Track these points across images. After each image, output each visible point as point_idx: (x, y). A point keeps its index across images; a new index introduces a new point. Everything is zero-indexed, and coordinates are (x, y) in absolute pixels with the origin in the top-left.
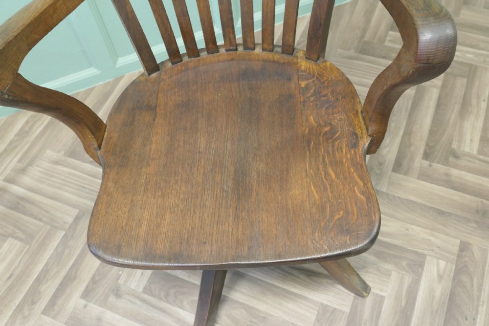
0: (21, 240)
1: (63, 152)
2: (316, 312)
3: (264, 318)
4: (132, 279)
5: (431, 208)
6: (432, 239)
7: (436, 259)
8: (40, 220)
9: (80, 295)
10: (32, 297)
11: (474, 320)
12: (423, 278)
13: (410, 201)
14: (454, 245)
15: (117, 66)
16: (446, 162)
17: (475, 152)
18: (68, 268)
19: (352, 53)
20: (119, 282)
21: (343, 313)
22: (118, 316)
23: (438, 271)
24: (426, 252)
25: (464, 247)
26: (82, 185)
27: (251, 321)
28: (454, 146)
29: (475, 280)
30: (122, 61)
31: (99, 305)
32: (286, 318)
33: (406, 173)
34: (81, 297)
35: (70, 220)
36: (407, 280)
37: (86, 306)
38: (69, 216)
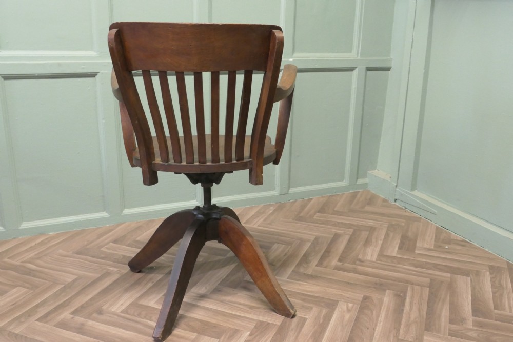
0: (28, 288)
1: (71, 252)
2: (255, 324)
3: (215, 326)
4: (113, 307)
5: (343, 281)
6: (343, 294)
7: (345, 303)
8: (46, 280)
10: (29, 314)
11: (374, 329)
12: (336, 311)
14: (359, 296)
15: (122, 214)
16: (354, 263)
17: (374, 259)
18: (62, 301)
19: (291, 220)
20: (103, 308)
21: (276, 325)
22: (98, 323)
23: (347, 308)
24: (339, 300)
25: (366, 298)
27: (204, 327)
28: (360, 257)
29: (374, 312)
30: (127, 211)
31: (84, 318)
32: (232, 327)
33: (326, 267)
34: (70, 314)
35: (70, 280)
36: (324, 311)
37: (72, 318)
38: (70, 279)
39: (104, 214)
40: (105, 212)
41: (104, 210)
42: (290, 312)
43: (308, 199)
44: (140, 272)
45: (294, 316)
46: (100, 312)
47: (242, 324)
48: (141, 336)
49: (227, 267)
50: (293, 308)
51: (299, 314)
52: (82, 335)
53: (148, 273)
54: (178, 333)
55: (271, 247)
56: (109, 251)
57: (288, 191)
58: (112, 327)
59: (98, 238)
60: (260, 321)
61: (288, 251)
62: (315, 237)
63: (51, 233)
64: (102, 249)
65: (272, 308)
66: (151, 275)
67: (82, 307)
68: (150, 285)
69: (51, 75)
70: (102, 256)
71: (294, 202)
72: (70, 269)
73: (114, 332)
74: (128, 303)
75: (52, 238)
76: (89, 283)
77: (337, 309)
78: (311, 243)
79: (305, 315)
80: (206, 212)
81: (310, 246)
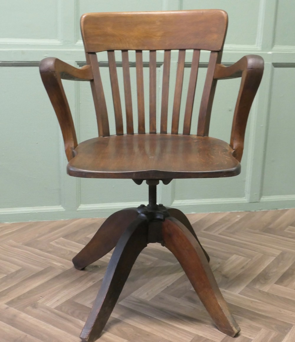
1: (21, 243)
2: (192, 339)
3: (148, 335)
4: (48, 302)
9: (5, 303)
12: (288, 335)
13: (286, 298)
15: (78, 210)
20: (38, 301)
22: (30, 317)
24: (293, 324)
26: (30, 258)
27: (136, 335)
30: (83, 207)
31: (18, 310)
32: (166, 338)
33: (286, 286)
34: (5, 304)
35: (13, 271)
36: (274, 334)
37: (7, 308)
38: (13, 269)
39: (60, 208)
40: (60, 206)
41: (60, 204)
42: (233, 330)
43: (283, 210)
44: (83, 269)
45: (237, 335)
46: (35, 306)
47: (179, 336)
48: (69, 335)
49: (175, 274)
50: (237, 326)
51: (244, 334)
52: (13, 326)
53: (91, 271)
54: (108, 337)
55: (229, 258)
56: (57, 246)
57: (260, 199)
58: (43, 323)
59: (50, 232)
60: (198, 336)
61: (247, 264)
62: (281, 251)
63: (6, 223)
64: (51, 243)
65: (215, 324)
66: (94, 275)
67: (19, 298)
68: (91, 284)
69: (15, 64)
70: (50, 249)
71: (266, 212)
72: (16, 260)
73: (44, 327)
74: (64, 300)
75: (7, 228)
76: (31, 275)
77: (289, 333)
78: (275, 258)
79: (250, 336)
80: (150, 211)
81: (273, 262)
